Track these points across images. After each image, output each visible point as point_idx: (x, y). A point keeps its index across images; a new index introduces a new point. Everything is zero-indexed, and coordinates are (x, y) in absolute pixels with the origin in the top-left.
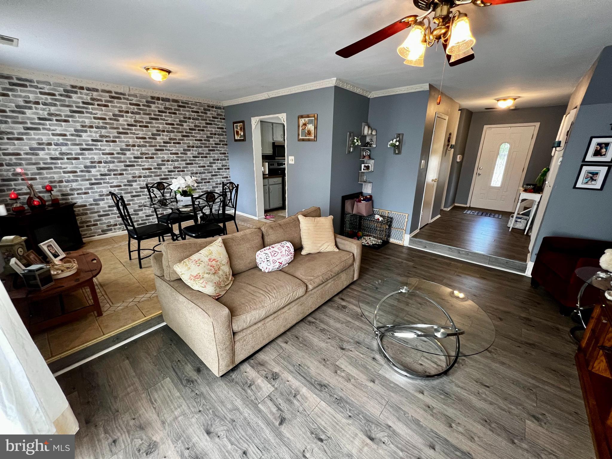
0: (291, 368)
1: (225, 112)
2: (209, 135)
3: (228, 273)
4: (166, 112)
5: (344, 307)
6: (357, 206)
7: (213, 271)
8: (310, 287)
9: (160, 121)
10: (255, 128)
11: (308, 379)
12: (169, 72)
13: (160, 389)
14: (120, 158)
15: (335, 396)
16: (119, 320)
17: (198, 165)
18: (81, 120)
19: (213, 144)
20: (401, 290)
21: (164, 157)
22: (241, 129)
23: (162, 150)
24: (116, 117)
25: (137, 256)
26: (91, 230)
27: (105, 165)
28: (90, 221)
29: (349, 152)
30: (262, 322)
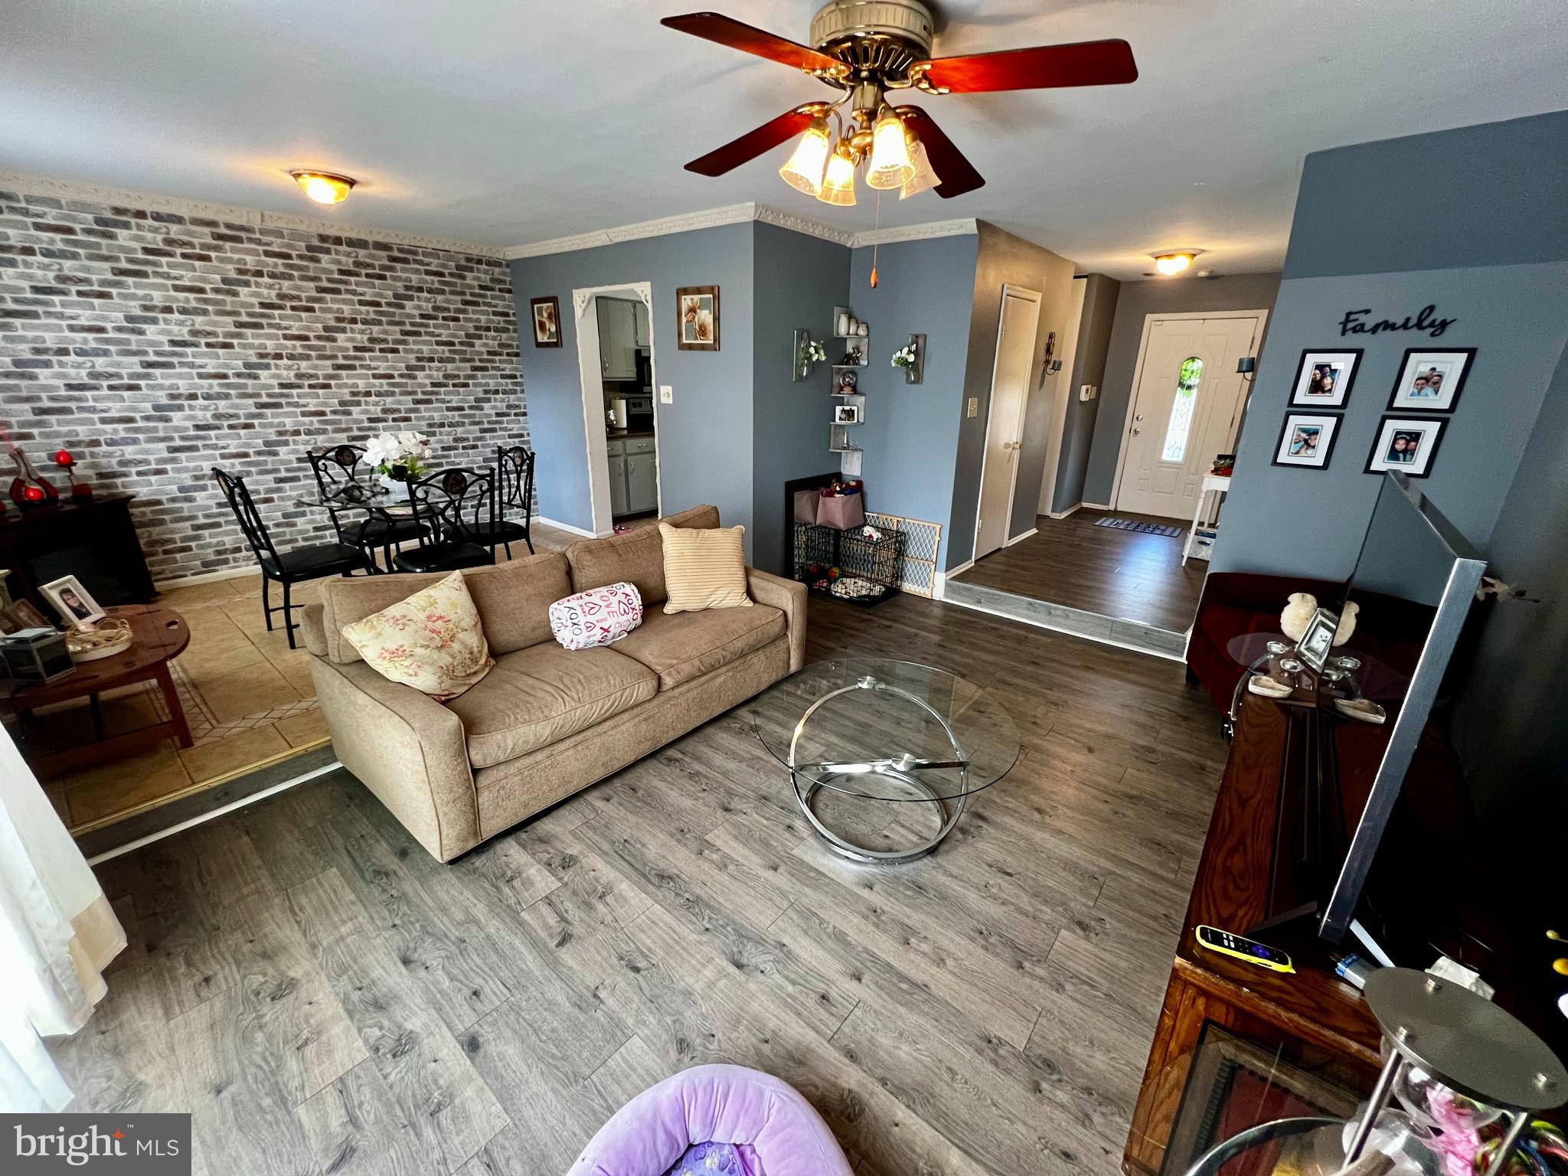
0: (606, 847)
1: (512, 274)
2: (472, 331)
3: (475, 650)
4: (357, 275)
5: (756, 729)
6: (824, 504)
7: (438, 642)
8: (668, 681)
9: (344, 296)
10: (583, 315)
11: (638, 866)
12: (352, 183)
13: (314, 889)
14: (245, 386)
15: (687, 895)
16: (230, 755)
17: (445, 405)
18: (141, 292)
19: (481, 353)
20: (860, 685)
21: (356, 385)
22: (550, 317)
23: (352, 367)
24: (229, 286)
25: (284, 623)
26: (175, 561)
27: (206, 403)
28: (172, 541)
29: (800, 377)
30: (547, 752)
